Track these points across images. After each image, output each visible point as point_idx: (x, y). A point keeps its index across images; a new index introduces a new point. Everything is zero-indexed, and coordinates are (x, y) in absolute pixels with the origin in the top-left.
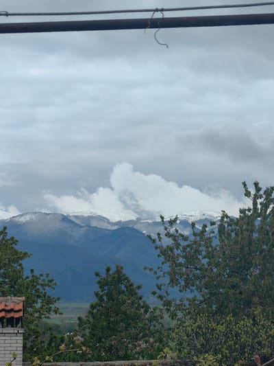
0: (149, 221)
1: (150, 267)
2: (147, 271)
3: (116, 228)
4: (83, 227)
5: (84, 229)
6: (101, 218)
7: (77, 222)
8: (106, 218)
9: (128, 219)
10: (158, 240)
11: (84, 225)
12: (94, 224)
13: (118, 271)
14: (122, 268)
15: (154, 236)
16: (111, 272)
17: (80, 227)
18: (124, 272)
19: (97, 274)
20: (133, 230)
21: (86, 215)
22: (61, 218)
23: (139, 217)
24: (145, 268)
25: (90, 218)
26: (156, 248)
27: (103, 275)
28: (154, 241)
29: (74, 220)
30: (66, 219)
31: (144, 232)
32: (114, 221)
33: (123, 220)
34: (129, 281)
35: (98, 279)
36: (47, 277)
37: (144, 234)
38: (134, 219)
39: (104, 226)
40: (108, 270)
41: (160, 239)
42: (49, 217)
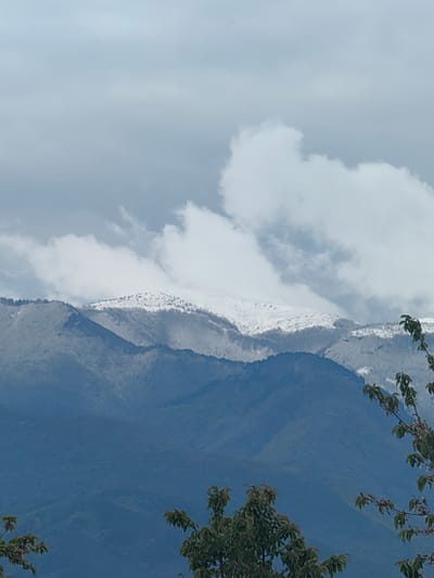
0: (381, 333)
1: (380, 497)
2: (370, 510)
3: (260, 354)
4: (142, 350)
5: (145, 359)
6: (206, 321)
7: (121, 331)
8: (225, 322)
9: (304, 323)
10: (401, 398)
11: (148, 345)
12: (181, 339)
13: (258, 507)
14: (270, 495)
15: (390, 386)
16: (231, 511)
17: (133, 349)
18: (279, 508)
19: (178, 519)
20: (320, 362)
21: (153, 309)
22: (64, 317)
23: (344, 316)
24: (361, 502)
25: (170, 318)
26: (401, 432)
27: (202, 518)
28: (391, 404)
29: (108, 324)
30: (80, 320)
31: (362, 371)
32: (253, 331)
33: (286, 328)
34: (298, 544)
35: (183, 535)
36: (8, 526)
37: (362, 379)
38: (328, 324)
39: (218, 346)
40: (218, 501)
41: (410, 395)
42: (21, 311)
